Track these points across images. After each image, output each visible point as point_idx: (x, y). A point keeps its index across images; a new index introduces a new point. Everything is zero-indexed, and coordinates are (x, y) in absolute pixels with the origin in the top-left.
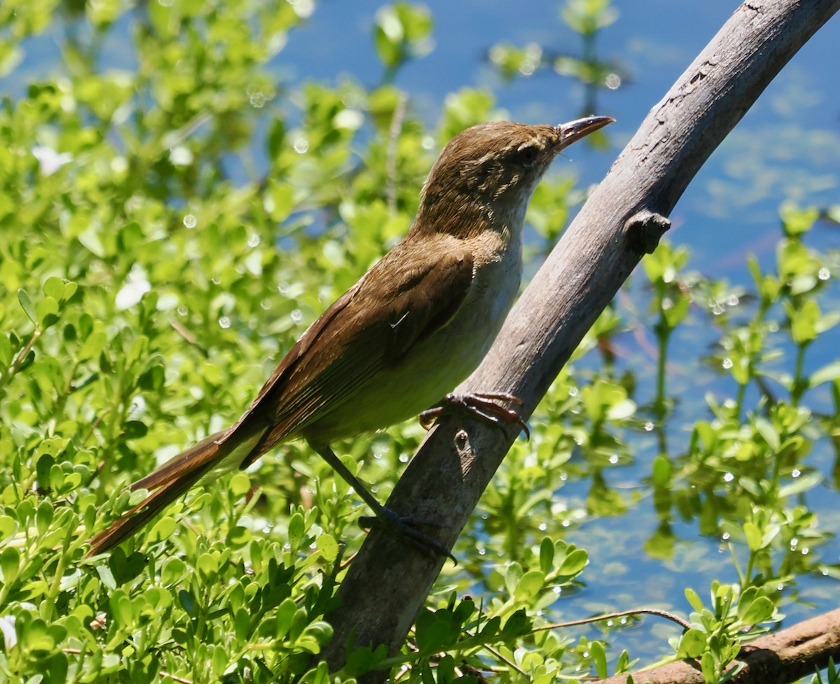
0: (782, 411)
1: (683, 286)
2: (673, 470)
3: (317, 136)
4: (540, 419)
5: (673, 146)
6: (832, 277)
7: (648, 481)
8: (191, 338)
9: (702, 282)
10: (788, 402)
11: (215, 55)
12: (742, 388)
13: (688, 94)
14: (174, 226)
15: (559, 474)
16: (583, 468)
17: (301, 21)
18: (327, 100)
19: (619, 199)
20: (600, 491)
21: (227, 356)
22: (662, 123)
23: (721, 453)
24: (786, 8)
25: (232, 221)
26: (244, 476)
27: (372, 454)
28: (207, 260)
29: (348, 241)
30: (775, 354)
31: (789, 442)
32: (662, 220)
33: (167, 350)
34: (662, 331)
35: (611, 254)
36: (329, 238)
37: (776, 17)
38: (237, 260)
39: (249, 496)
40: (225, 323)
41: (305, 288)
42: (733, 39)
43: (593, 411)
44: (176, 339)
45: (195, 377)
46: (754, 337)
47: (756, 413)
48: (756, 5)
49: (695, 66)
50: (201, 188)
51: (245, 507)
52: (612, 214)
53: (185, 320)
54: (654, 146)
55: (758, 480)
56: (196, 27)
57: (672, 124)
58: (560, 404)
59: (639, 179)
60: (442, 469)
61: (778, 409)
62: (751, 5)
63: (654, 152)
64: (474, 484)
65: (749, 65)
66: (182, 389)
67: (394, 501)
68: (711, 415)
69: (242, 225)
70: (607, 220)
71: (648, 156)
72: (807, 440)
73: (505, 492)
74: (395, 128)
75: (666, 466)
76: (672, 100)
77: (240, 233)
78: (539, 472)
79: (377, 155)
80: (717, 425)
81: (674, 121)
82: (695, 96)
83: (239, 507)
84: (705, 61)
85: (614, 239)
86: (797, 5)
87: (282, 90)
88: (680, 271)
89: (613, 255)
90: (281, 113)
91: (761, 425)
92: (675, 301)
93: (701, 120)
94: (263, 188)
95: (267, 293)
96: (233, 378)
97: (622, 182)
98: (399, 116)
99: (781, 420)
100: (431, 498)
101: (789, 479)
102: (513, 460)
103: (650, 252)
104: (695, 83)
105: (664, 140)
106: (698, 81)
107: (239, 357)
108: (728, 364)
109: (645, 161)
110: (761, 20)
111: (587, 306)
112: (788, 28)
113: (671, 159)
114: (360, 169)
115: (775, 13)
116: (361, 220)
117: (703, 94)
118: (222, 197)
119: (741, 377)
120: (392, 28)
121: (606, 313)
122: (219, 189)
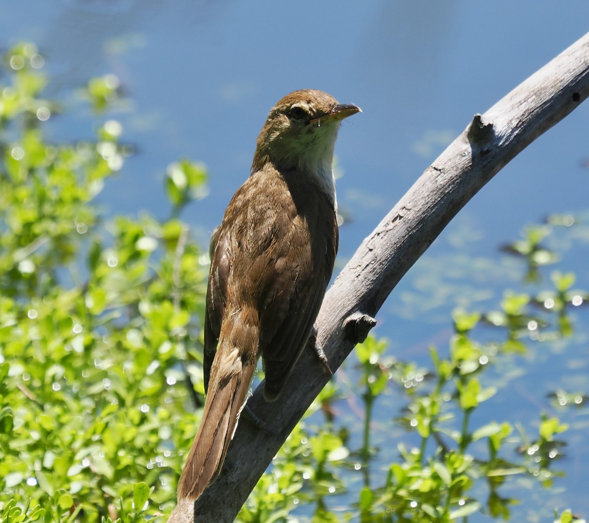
0: (453, 457)
1: (383, 367)
2: (374, 497)
3: (125, 255)
4: (280, 459)
5: (379, 267)
6: (489, 363)
7: (356, 506)
8: (32, 396)
9: (397, 364)
10: (458, 450)
11: (53, 195)
12: (424, 440)
13: (390, 230)
14: (21, 316)
15: (292, 499)
16: (310, 495)
17: (113, 173)
18: (132, 230)
19: (339, 303)
20: (322, 512)
21: (57, 410)
22: (371, 250)
23: (409, 487)
24: (461, 170)
25: (62, 313)
26: (69, 496)
27: (160, 483)
28: (44, 341)
29: (145, 329)
30: (449, 417)
31: (457, 479)
32: (370, 319)
33: (14, 405)
34: (368, 398)
35: (333, 343)
36: (131, 327)
37: (454, 176)
38: (66, 341)
39: (72, 510)
40: (56, 387)
41: (114, 363)
42: (423, 191)
43: (318, 455)
44: (20, 397)
45: (34, 425)
46: (433, 404)
47: (434, 459)
48: (440, 168)
49: (396, 210)
50: (40, 290)
51: (68, 518)
52: (335, 314)
53: (28, 383)
54: (365, 266)
55: (435, 506)
56: (40, 174)
57: (378, 251)
58: (294, 449)
59: (354, 290)
60: (210, 493)
61: (450, 456)
62: (436, 167)
63: (365, 271)
64: (233, 505)
65: (434, 210)
66: (25, 432)
67: (176, 516)
68: (402, 459)
69: (70, 316)
70: (331, 319)
71: (361, 274)
72: (471, 479)
73: (254, 511)
74: (180, 249)
75: (369, 495)
76: (379, 234)
77: (68, 322)
78: (279, 498)
79: (167, 269)
80: (406, 467)
81: (380, 249)
82: (395, 232)
83: (65, 518)
84: (402, 207)
85: (336, 332)
86: (469, 168)
87: (98, 221)
88: (382, 356)
89: (335, 344)
90: (99, 237)
91: (438, 467)
92: (378, 377)
93: (399, 248)
94: (85, 291)
95: (86, 366)
96: (61, 425)
97: (342, 291)
98: (183, 241)
99: (452, 464)
100: (202, 515)
101: (457, 506)
102: (260, 488)
103: (362, 341)
104: (395, 222)
105: (373, 262)
106: (398, 221)
107: (67, 411)
108: (414, 423)
109: (359, 277)
110: (443, 178)
111: (315, 379)
112: (462, 185)
113: (377, 276)
114: (154, 278)
115: (453, 173)
116: (155, 315)
117: (401, 230)
118: (55, 297)
119: (424, 432)
120: (179, 178)
121: (328, 385)
122: (54, 291)
